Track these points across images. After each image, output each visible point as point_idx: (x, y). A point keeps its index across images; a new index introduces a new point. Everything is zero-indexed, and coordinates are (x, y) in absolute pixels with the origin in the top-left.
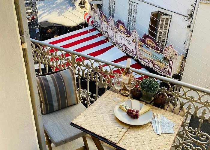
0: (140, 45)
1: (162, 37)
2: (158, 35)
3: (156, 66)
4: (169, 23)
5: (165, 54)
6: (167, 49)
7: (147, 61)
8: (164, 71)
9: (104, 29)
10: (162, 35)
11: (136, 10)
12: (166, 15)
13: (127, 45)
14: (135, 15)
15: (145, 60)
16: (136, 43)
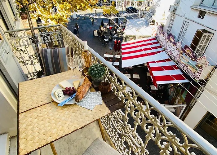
0: (181, 53)
1: (200, 50)
2: (197, 48)
3: (189, 70)
4: (210, 39)
5: (198, 63)
6: (200, 59)
7: (183, 65)
8: (194, 75)
9: (161, 39)
10: (201, 48)
11: (187, 27)
12: (210, 33)
13: (172, 52)
14: (185, 31)
15: (182, 64)
16: (178, 51)
